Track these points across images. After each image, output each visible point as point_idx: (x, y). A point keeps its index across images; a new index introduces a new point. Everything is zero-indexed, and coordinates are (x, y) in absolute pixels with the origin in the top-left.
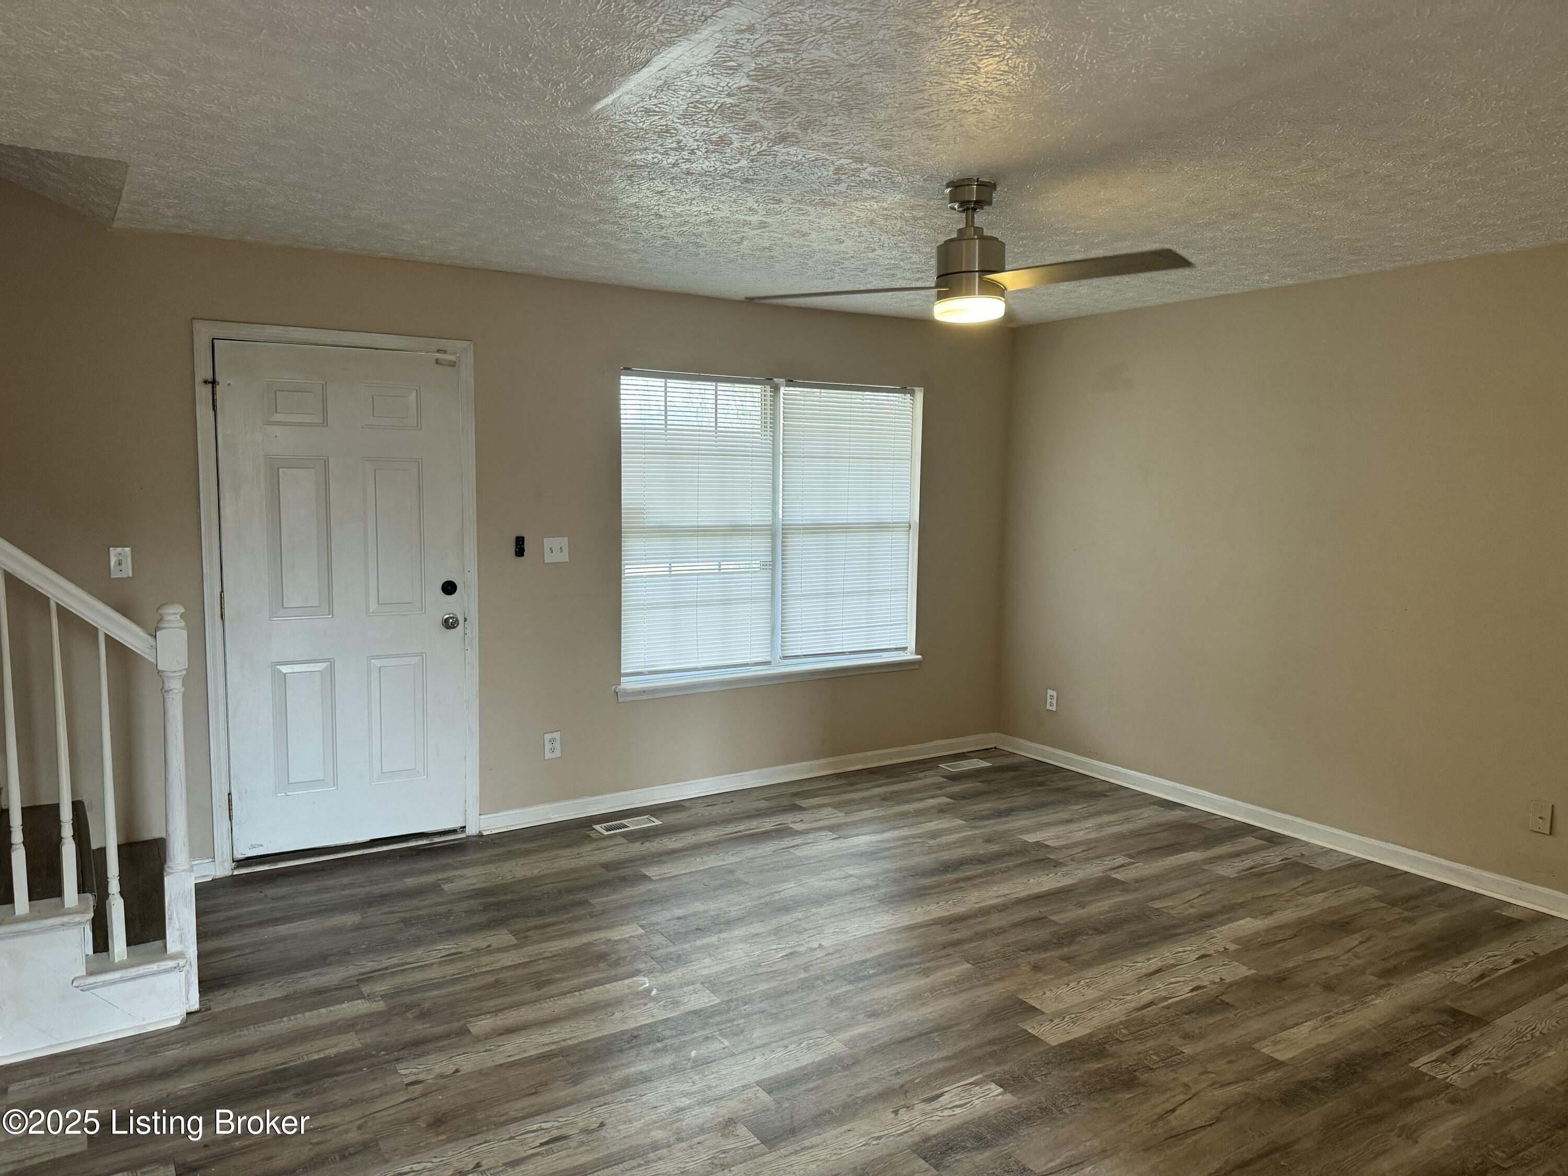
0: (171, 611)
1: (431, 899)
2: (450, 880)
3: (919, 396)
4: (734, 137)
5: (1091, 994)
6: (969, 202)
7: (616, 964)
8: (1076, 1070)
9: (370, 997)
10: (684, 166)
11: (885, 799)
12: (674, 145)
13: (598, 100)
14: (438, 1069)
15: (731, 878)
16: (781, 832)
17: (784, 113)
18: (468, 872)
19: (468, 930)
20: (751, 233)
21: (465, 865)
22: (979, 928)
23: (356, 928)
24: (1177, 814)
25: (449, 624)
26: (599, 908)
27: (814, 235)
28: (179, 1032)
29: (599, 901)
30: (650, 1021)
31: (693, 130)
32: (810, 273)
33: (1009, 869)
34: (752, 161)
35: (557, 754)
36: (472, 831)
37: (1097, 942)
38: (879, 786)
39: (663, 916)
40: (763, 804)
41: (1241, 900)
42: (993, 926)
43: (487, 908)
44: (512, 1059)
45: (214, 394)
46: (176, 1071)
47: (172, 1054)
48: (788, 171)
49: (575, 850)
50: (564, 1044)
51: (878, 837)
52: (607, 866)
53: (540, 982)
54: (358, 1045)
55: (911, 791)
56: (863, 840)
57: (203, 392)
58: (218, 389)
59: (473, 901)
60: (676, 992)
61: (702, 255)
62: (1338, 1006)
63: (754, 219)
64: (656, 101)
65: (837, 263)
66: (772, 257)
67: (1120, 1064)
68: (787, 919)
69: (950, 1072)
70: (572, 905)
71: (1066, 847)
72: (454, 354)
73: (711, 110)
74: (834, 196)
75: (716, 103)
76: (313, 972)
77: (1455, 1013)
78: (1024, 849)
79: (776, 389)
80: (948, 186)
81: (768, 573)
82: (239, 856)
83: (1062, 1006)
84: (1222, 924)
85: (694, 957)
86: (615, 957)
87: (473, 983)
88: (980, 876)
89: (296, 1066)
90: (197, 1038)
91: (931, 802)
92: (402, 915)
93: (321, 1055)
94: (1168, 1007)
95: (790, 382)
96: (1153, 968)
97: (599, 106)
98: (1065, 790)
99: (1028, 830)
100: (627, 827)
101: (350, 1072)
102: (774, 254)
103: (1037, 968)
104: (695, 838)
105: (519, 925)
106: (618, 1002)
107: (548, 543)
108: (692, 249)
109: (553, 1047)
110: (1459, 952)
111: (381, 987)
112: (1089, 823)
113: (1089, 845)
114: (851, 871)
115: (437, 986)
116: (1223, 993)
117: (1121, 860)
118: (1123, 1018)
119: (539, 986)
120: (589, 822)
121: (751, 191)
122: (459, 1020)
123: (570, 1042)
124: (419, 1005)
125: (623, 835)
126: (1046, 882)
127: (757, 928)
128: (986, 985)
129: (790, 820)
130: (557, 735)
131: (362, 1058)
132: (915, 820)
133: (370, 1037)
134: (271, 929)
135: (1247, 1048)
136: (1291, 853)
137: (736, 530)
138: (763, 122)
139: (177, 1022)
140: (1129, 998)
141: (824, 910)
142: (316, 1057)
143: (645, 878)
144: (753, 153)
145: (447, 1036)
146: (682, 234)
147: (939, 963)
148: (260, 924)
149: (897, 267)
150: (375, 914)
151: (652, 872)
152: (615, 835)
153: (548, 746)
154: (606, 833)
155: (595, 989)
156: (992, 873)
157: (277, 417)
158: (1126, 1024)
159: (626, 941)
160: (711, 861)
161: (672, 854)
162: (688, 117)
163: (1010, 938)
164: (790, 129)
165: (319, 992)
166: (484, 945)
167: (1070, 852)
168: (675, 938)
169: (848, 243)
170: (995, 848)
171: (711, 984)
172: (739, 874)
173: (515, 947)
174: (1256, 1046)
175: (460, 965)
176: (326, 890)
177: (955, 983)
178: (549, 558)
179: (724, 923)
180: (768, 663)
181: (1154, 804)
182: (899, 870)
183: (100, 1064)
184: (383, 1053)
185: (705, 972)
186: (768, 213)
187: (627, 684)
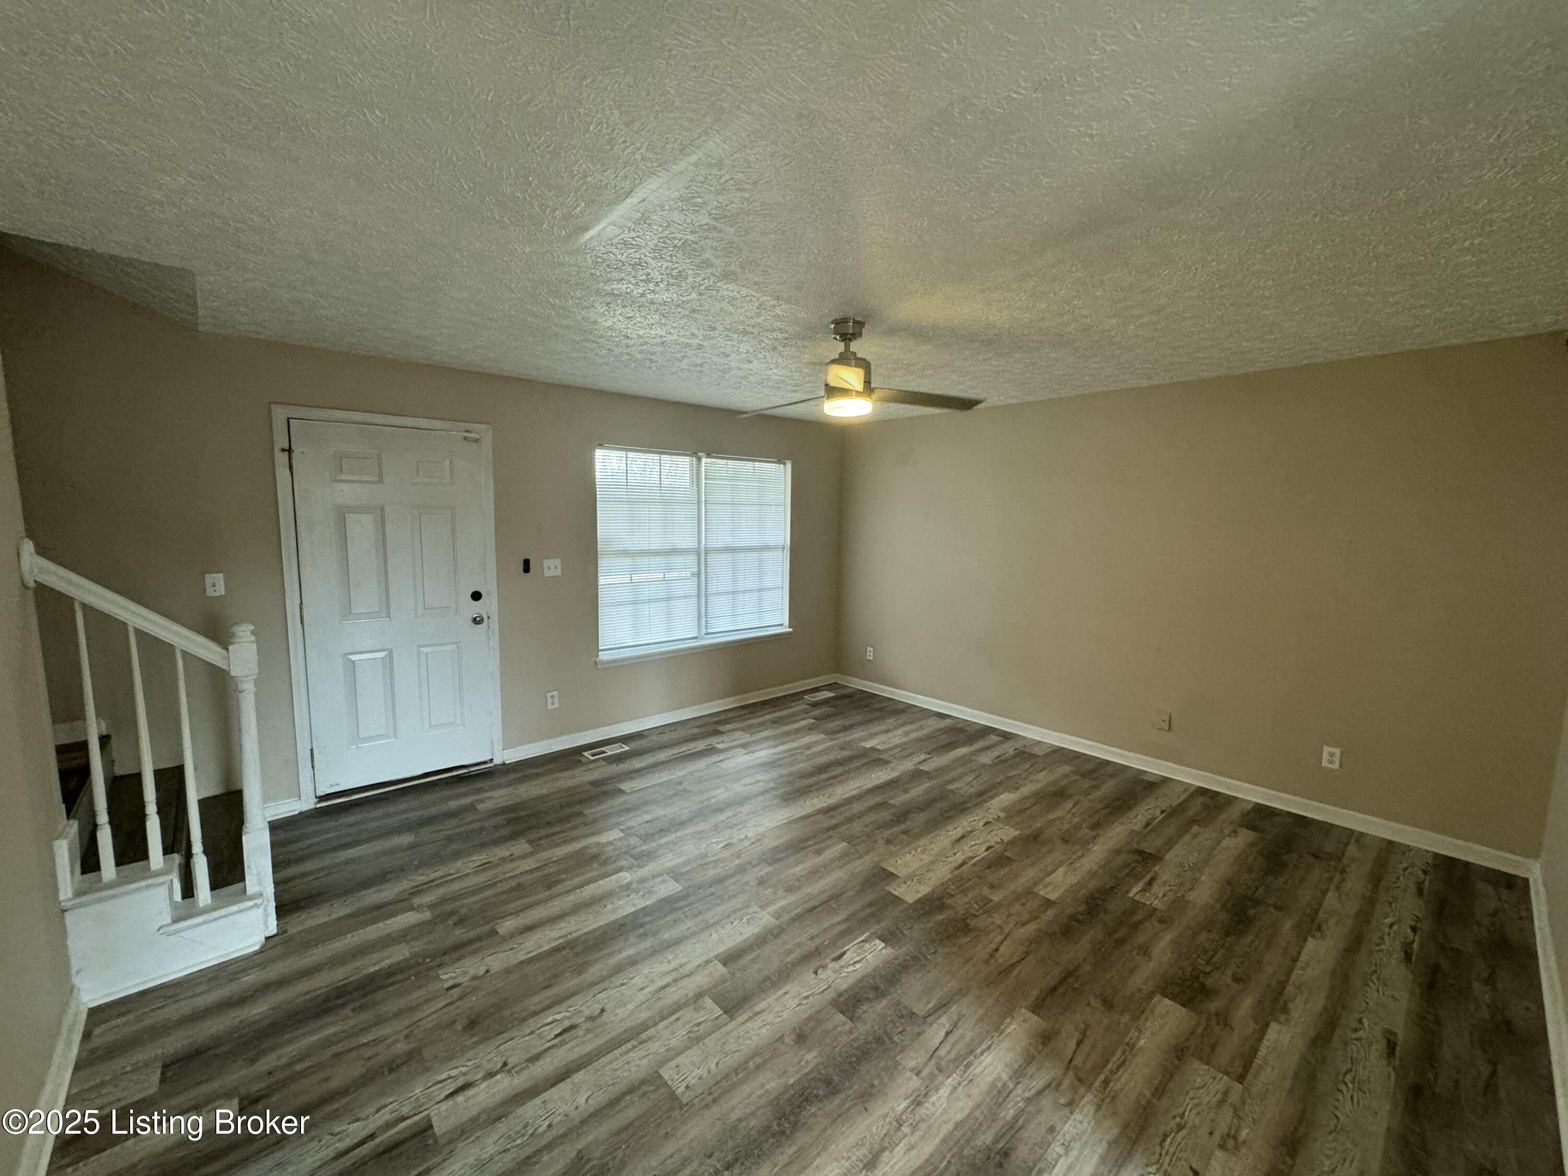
0: (244, 629)
1: (469, 817)
2: (482, 801)
3: (789, 466)
4: (689, 272)
5: (927, 858)
6: (846, 334)
7: (605, 863)
8: (929, 922)
9: (419, 909)
10: (649, 296)
11: (774, 723)
12: (644, 277)
13: (587, 229)
14: (472, 972)
15: (680, 788)
16: (710, 751)
17: (731, 252)
18: (495, 794)
19: (496, 842)
20: (690, 353)
21: (493, 788)
22: (848, 814)
23: (411, 847)
24: (948, 722)
25: (477, 621)
26: (591, 817)
27: (733, 356)
28: (258, 956)
29: (592, 811)
30: (633, 909)
31: (660, 264)
32: (725, 384)
33: (858, 768)
34: (700, 294)
35: (557, 705)
36: (498, 761)
37: (922, 817)
38: (770, 713)
39: (636, 821)
40: (696, 731)
41: (998, 780)
42: (855, 811)
43: (509, 822)
44: (531, 955)
45: (290, 459)
46: (252, 996)
47: (251, 979)
48: (725, 305)
49: (570, 773)
50: (570, 937)
51: (774, 751)
52: (593, 783)
53: (550, 882)
54: (407, 954)
55: (789, 716)
56: (764, 754)
57: (281, 458)
58: (294, 455)
59: (499, 817)
60: (649, 884)
61: (654, 368)
62: (1074, 854)
63: (695, 342)
64: (634, 235)
65: (744, 378)
66: (701, 372)
67: (956, 913)
68: (722, 817)
69: (847, 934)
70: (571, 817)
71: (890, 749)
72: (477, 433)
73: (675, 247)
74: (753, 327)
75: (680, 240)
76: (374, 889)
77: (1141, 853)
78: (866, 752)
79: (699, 459)
80: (832, 323)
81: (696, 579)
82: (320, 793)
83: (910, 870)
84: (992, 798)
85: (661, 852)
86: (604, 857)
87: (500, 888)
88: (841, 775)
89: (356, 981)
90: (272, 961)
91: (803, 723)
92: (446, 832)
93: (377, 968)
94: (975, 864)
95: (709, 455)
96: (959, 836)
97: (588, 235)
98: (881, 709)
99: (865, 739)
100: (605, 752)
101: (401, 981)
102: (704, 369)
103: (888, 842)
104: (654, 759)
105: (534, 835)
106: (608, 896)
107: (546, 563)
108: (647, 363)
109: (562, 941)
110: (1130, 808)
111: (428, 898)
112: (899, 732)
113: (903, 747)
114: (760, 777)
115: (473, 893)
116: (1005, 851)
117: (923, 757)
118: (949, 876)
119: (550, 887)
120: (578, 751)
121: (695, 320)
122: (487, 923)
123: (574, 935)
124: (457, 912)
125: (604, 759)
126: (880, 776)
127: (702, 826)
128: (858, 858)
129: (715, 741)
130: (556, 693)
131: (410, 967)
132: (794, 737)
133: (418, 946)
134: (341, 853)
135: (1029, 892)
136: (1019, 745)
137: (674, 551)
138: (714, 260)
139: (257, 948)
140: (949, 859)
141: (745, 809)
142: (373, 969)
143: (621, 792)
144: (702, 288)
145: (479, 939)
146: (641, 352)
147: (826, 844)
148: (335, 849)
149: (783, 382)
150: (426, 833)
151: (626, 786)
152: (598, 759)
153: (549, 701)
154: (592, 758)
155: (592, 886)
156: (848, 772)
157: (343, 477)
158: (953, 880)
159: (611, 843)
160: (664, 776)
161: (638, 772)
162: (657, 252)
163: (868, 819)
164: (733, 268)
165: (379, 907)
166: (507, 854)
167: (892, 753)
168: (646, 838)
169: (755, 363)
170: (846, 753)
171: (675, 874)
172: (686, 785)
173: (531, 854)
174: (1035, 890)
175: (489, 873)
176: (389, 815)
177: (839, 858)
178: (547, 573)
179: (677, 824)
180: (696, 638)
181: (932, 716)
182: (791, 774)
183: (183, 996)
184: (428, 960)
185: (668, 864)
186: (705, 338)
187: (603, 656)
